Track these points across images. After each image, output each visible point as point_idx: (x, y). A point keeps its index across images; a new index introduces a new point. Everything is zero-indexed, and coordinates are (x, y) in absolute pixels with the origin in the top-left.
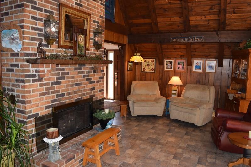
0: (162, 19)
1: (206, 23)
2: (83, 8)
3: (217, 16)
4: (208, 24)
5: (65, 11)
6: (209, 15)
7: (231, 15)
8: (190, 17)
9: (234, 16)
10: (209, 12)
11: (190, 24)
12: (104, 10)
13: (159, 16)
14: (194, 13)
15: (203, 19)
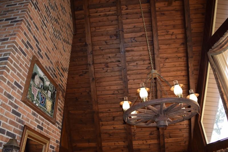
0: (107, 143)
1: (148, 147)
2: (43, 131)
3: (156, 140)
4: (149, 147)
5: (28, 135)
6: (150, 139)
7: (168, 139)
8: (133, 142)
9: (170, 140)
10: (150, 137)
11: (134, 148)
12: (60, 134)
13: (104, 140)
14: (136, 138)
15: (145, 143)
